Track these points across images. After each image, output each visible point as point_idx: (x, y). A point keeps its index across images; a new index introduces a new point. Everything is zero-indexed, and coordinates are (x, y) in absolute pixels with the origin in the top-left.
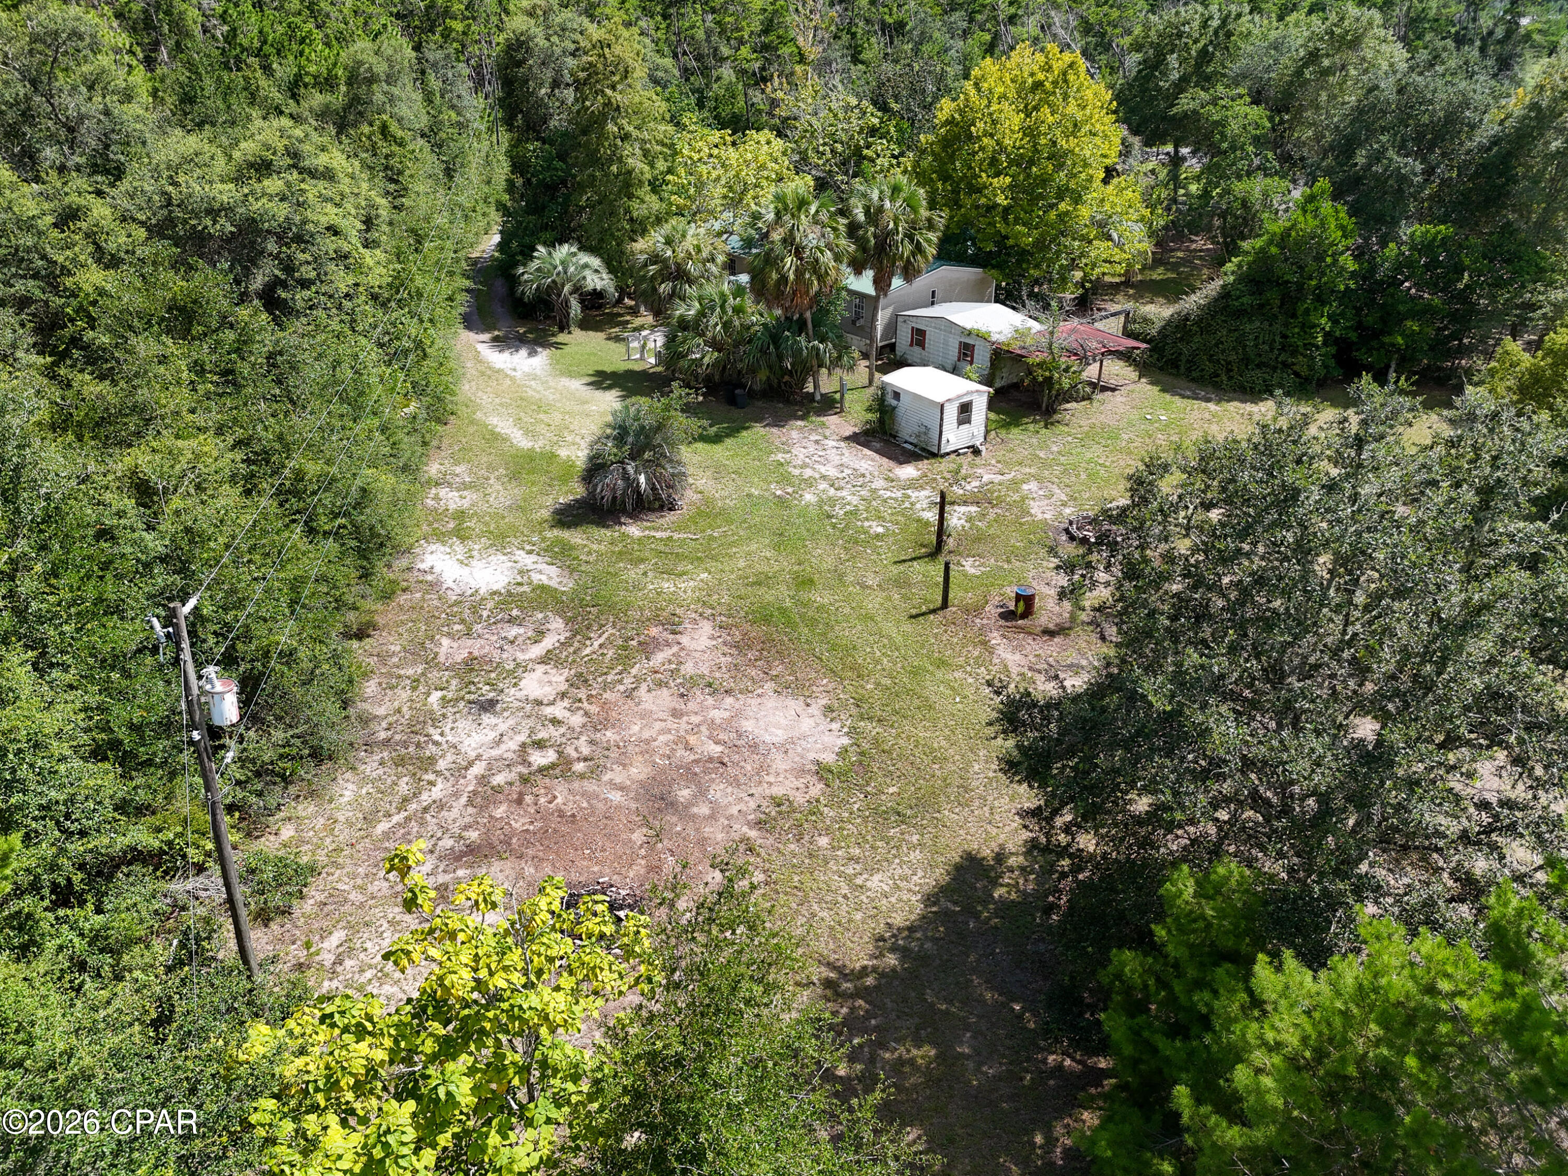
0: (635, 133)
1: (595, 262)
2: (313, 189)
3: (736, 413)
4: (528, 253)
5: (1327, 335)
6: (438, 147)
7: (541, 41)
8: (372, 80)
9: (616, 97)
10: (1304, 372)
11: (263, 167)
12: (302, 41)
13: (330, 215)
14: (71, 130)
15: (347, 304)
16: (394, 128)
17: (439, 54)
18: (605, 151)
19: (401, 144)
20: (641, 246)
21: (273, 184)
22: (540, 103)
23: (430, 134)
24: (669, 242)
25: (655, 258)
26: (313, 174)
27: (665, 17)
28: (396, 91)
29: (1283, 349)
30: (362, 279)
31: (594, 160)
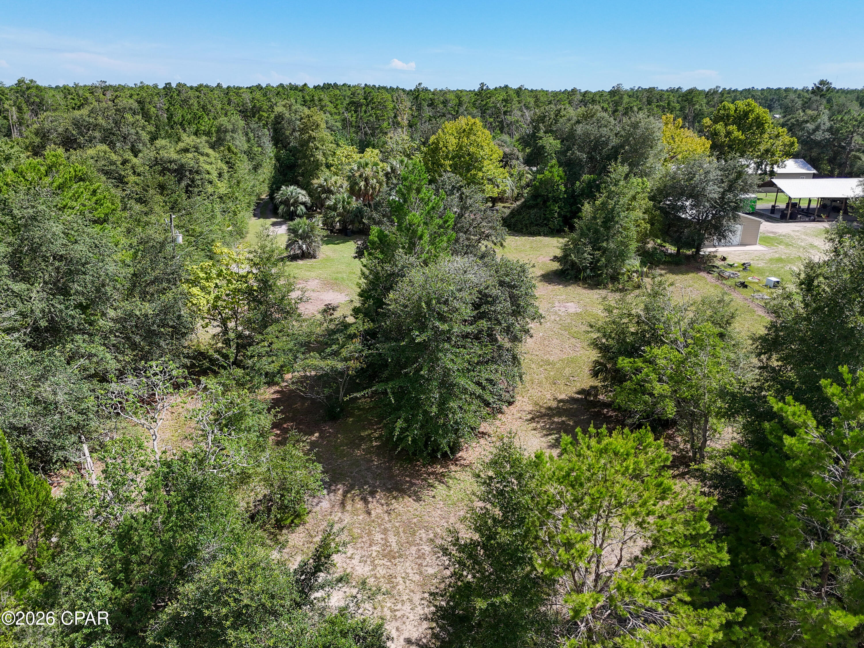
0: (320, 147)
1: (304, 192)
2: (202, 159)
3: (347, 238)
4: (279, 189)
5: (559, 213)
6: (251, 159)
7: (287, 115)
8: (226, 131)
9: (313, 134)
10: (552, 227)
11: (186, 150)
12: (199, 118)
13: (208, 167)
14: (125, 138)
15: (211, 198)
16: (233, 148)
17: (256, 126)
18: (309, 152)
19: (236, 154)
20: (316, 182)
21: (190, 155)
22: (287, 137)
23: (249, 153)
24: (326, 180)
25: (321, 186)
26: (202, 155)
27: (356, 112)
28: (235, 136)
29: (545, 219)
30: (217, 191)
31: (305, 157)
